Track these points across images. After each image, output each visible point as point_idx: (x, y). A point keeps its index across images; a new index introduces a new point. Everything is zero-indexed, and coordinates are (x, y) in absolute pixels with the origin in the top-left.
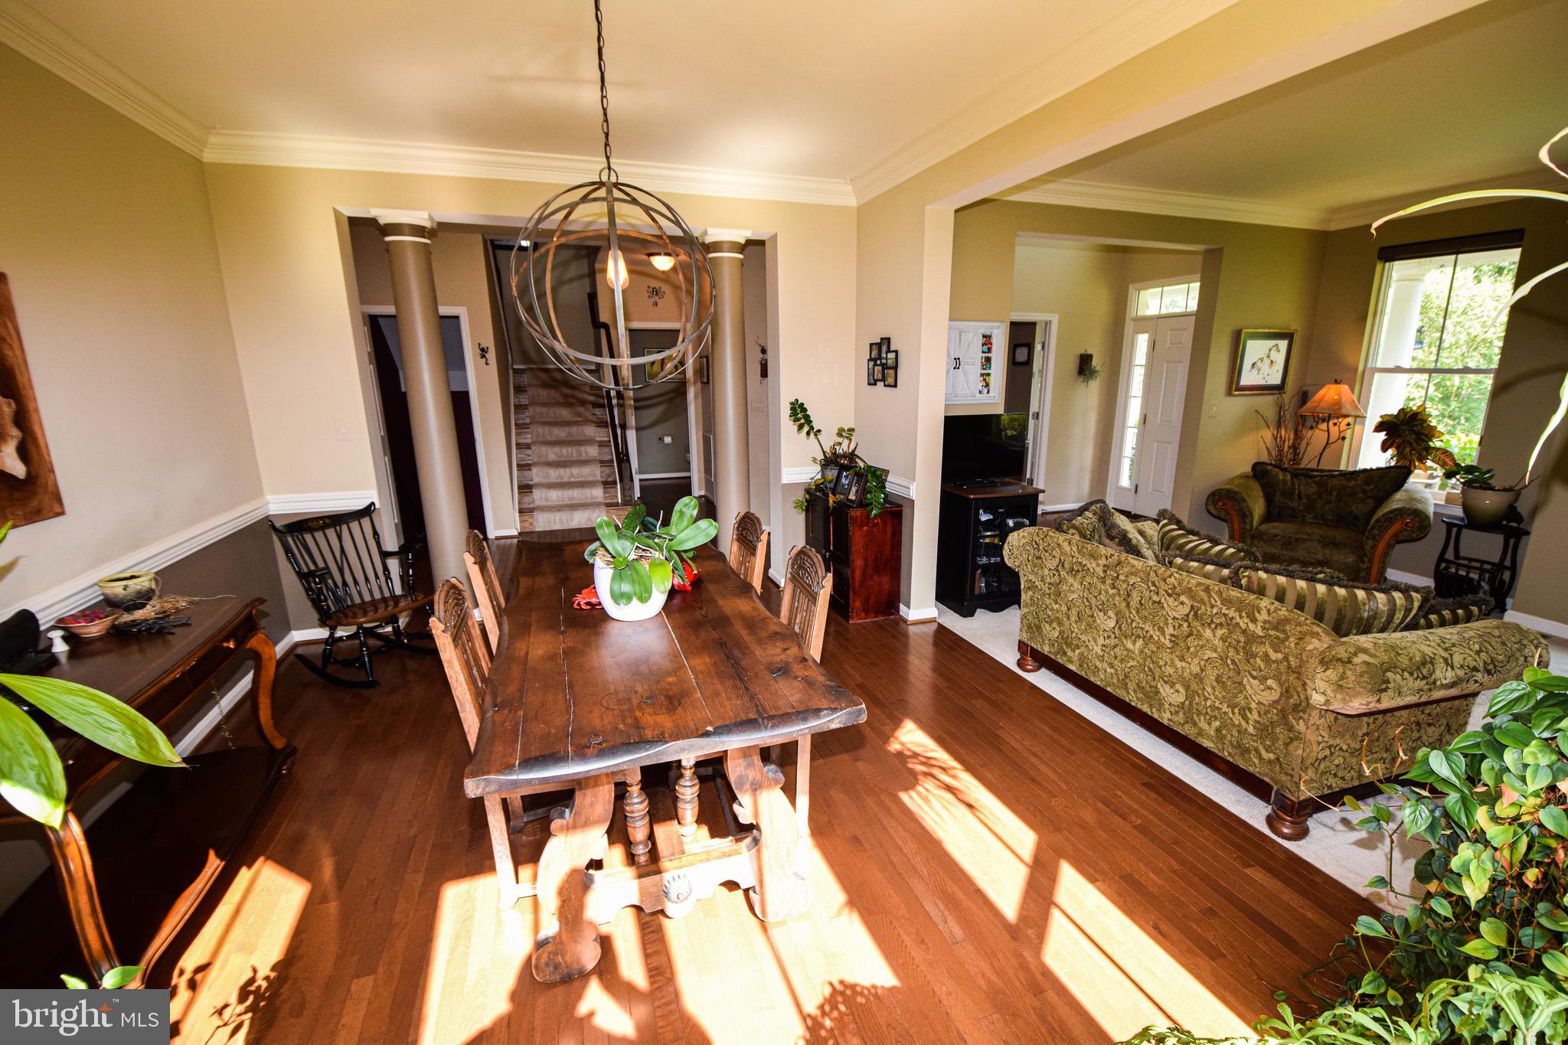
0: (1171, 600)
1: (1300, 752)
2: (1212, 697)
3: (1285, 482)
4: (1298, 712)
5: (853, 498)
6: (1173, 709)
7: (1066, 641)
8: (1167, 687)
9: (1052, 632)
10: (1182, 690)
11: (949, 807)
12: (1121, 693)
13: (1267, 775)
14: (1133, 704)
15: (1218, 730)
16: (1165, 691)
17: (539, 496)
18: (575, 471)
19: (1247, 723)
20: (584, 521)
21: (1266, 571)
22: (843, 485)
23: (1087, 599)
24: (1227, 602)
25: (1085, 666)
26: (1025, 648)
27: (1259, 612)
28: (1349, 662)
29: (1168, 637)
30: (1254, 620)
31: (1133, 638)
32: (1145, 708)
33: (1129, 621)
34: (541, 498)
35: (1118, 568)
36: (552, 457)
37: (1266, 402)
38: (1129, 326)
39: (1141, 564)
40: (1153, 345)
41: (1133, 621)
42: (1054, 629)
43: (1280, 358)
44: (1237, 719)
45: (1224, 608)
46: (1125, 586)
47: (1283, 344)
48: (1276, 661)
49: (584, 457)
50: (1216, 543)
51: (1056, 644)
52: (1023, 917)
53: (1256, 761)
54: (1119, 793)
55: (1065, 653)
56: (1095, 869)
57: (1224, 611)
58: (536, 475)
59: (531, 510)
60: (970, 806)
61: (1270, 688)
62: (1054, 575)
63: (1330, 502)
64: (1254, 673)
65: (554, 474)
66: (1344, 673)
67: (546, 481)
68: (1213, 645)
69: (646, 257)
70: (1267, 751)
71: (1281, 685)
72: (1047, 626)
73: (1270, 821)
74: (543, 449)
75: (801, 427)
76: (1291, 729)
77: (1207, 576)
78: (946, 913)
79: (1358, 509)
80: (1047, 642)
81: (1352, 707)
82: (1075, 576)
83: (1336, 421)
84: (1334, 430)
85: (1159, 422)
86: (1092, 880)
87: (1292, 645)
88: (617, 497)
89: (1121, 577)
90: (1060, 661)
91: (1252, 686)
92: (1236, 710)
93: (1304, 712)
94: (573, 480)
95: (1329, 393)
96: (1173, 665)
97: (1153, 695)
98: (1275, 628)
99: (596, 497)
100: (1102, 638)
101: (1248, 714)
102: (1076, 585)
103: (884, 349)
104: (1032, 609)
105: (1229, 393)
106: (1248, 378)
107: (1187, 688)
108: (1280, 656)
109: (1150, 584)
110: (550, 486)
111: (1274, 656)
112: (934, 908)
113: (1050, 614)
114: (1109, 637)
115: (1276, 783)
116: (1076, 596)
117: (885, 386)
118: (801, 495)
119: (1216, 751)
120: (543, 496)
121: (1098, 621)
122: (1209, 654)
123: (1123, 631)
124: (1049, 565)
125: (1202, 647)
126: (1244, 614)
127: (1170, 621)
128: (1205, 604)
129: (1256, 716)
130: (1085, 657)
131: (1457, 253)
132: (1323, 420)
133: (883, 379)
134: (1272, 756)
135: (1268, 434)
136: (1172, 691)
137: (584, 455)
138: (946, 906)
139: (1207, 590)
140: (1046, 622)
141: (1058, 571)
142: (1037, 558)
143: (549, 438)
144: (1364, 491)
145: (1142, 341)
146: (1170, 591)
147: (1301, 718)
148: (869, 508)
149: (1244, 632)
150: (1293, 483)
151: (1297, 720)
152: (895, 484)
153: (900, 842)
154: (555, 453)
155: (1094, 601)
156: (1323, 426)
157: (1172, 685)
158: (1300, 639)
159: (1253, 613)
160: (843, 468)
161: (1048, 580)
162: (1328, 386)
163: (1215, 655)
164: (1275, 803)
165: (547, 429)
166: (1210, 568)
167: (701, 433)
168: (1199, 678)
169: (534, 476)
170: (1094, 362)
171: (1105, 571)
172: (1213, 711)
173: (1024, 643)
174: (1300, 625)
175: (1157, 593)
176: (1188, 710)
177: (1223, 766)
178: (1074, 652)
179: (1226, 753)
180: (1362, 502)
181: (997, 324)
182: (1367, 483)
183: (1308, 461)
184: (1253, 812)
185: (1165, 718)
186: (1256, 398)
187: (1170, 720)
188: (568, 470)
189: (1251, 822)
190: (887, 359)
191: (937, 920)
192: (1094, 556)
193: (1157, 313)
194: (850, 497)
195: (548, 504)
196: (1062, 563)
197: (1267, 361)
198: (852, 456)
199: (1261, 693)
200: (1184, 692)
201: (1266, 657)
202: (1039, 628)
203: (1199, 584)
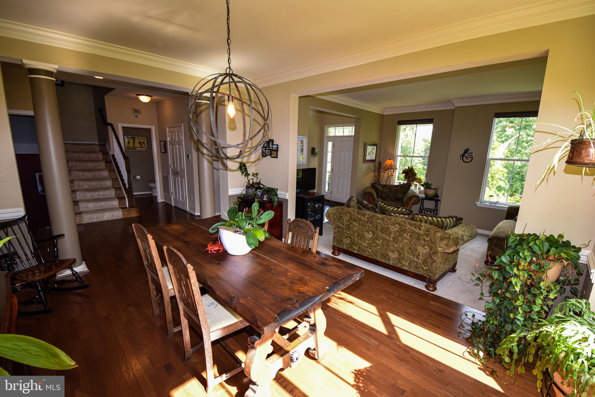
0: (392, 226)
1: (435, 265)
2: (407, 254)
3: (380, 189)
4: (434, 254)
5: (266, 200)
6: (394, 259)
7: (353, 243)
8: (391, 253)
9: (347, 241)
10: (397, 253)
11: (345, 304)
12: (375, 258)
13: (425, 274)
14: (379, 260)
15: (409, 263)
16: (391, 254)
17: (82, 207)
18: (101, 193)
19: (419, 260)
20: (110, 217)
21: (421, 215)
22: (258, 195)
23: (361, 229)
24: (411, 224)
25: (360, 251)
26: (335, 248)
27: (422, 227)
28: (449, 238)
29: (391, 238)
30: (420, 230)
31: (379, 239)
32: (383, 261)
33: (377, 234)
34: (84, 207)
35: (373, 218)
36: (86, 187)
37: (371, 165)
38: (325, 139)
39: (381, 216)
40: (333, 146)
41: (379, 234)
42: (348, 240)
43: (374, 151)
44: (416, 259)
45: (410, 227)
46: (375, 223)
47: (375, 147)
48: (428, 241)
49: (104, 186)
50: (399, 208)
51: (349, 245)
52: (389, 332)
53: (422, 270)
54: (386, 288)
55: (352, 247)
56: (396, 312)
57: (410, 228)
58: (79, 196)
59: (80, 213)
60: (351, 303)
61: (426, 248)
62: (348, 222)
63: (392, 194)
64: (421, 245)
65: (89, 195)
66: (448, 241)
67: (84, 198)
68: (407, 238)
69: (136, 96)
70: (425, 267)
71: (429, 247)
72: (345, 239)
73: (426, 287)
74: (81, 183)
75: (243, 173)
76: (432, 259)
77: (402, 218)
78: (368, 338)
79: (400, 196)
80: (345, 244)
81: (451, 250)
82: (356, 222)
83: (390, 170)
84: (390, 173)
85: (337, 170)
86: (398, 316)
87: (432, 235)
88: (125, 204)
89: (374, 221)
90: (350, 250)
91: (420, 249)
92: (415, 257)
93: (436, 254)
94: (100, 197)
95: (388, 162)
96: (393, 246)
97: (386, 256)
98: (427, 231)
99: (114, 205)
100: (367, 241)
101: (419, 257)
102: (357, 225)
103: (271, 143)
104: (338, 234)
105: (364, 162)
106: (368, 158)
107: (398, 252)
108: (429, 239)
109: (385, 222)
110: (89, 201)
111: (427, 239)
112: (364, 338)
113: (346, 235)
114: (370, 240)
115: (428, 276)
116: (357, 228)
117: (271, 157)
118: (236, 200)
119: (409, 270)
120: (85, 206)
121: (365, 235)
122: (406, 241)
123: (375, 238)
124: (345, 219)
125: (403, 239)
126: (417, 228)
127: (392, 233)
128: (404, 226)
129: (421, 257)
130: (360, 248)
131: (417, 124)
132: (387, 170)
133: (271, 155)
134: (427, 268)
135: (372, 174)
136: (393, 254)
137: (104, 185)
138: (367, 336)
139: (404, 222)
140: (345, 238)
141: (349, 220)
142: (340, 217)
143: (82, 177)
144: (401, 191)
145: (330, 144)
146: (392, 224)
147: (435, 256)
148: (273, 203)
149: (417, 233)
150: (383, 189)
151: (434, 257)
152: (281, 194)
153: (339, 320)
154: (88, 185)
155: (364, 229)
156: (387, 172)
157: (393, 252)
158: (435, 233)
159: (420, 227)
160: (257, 189)
161: (345, 224)
162: (388, 160)
163: (408, 241)
164: (428, 282)
165: (81, 173)
166: (402, 215)
167: (161, 174)
168: (402, 249)
169: (78, 196)
170: (316, 150)
171: (368, 219)
172: (408, 258)
173: (335, 246)
174: (435, 229)
175: (388, 225)
176: (399, 260)
177: (411, 274)
178: (356, 246)
179: (412, 270)
180: (401, 194)
181: (305, 137)
182: (401, 188)
183: (383, 182)
184: (420, 285)
185: (391, 263)
186: (369, 163)
187: (392, 263)
188: (97, 193)
189: (421, 289)
190: (272, 147)
191: (368, 341)
192: (364, 215)
193: (334, 135)
194: (264, 199)
195: (88, 209)
196: (351, 218)
197: (372, 152)
198: (259, 183)
199: (423, 250)
200: (397, 254)
201: (424, 240)
202: (342, 241)
203: (401, 221)
